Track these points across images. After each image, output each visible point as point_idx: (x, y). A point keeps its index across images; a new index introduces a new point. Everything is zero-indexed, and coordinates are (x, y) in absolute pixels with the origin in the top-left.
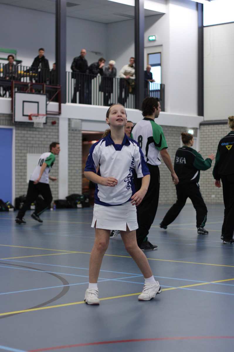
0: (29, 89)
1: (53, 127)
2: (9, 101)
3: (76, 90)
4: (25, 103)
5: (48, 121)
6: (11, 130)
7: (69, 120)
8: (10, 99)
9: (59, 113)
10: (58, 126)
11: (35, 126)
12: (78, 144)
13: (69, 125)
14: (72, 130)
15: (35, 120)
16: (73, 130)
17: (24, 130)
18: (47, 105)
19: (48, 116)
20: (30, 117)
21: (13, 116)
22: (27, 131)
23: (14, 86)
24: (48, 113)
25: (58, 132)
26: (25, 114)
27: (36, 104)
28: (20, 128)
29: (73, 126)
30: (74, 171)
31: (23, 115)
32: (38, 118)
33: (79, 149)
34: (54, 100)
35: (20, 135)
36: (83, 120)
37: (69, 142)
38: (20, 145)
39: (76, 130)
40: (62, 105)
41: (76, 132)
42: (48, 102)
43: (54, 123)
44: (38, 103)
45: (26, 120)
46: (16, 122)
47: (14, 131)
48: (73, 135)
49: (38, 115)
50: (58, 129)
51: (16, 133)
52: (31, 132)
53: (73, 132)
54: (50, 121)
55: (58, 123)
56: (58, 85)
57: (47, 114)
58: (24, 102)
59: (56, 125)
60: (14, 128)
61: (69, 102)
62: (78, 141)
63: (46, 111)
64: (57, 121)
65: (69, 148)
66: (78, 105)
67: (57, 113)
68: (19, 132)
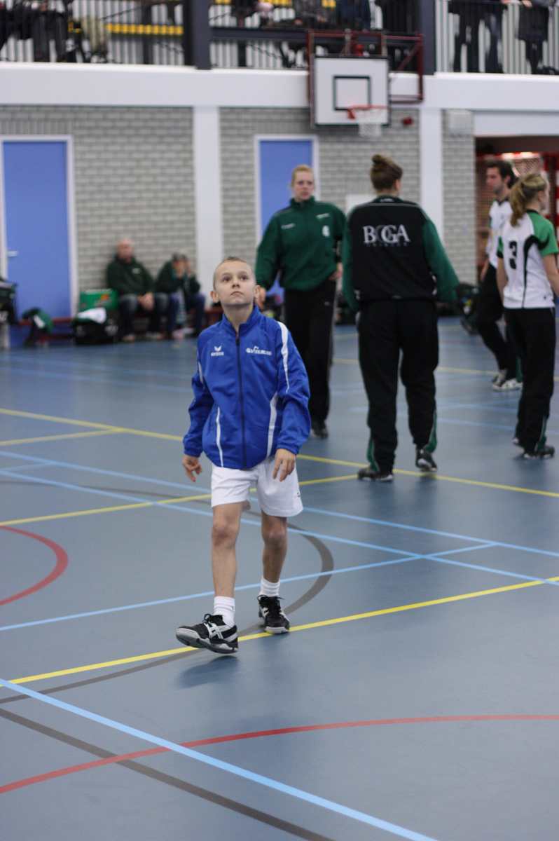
0: (347, 48)
1: (406, 132)
2: (300, 77)
3: (459, 41)
4: (340, 82)
5: (394, 118)
6: (309, 143)
7: (444, 112)
8: (304, 73)
9: (420, 98)
10: (417, 128)
11: (363, 132)
12: (465, 167)
13: (445, 124)
14: (449, 136)
15: (361, 119)
16: (453, 136)
17: (339, 142)
18: (389, 81)
19: (394, 106)
20: (350, 112)
21: (311, 111)
22: (346, 142)
23: (312, 42)
24: (393, 99)
25: (418, 142)
26: (340, 105)
27: (364, 82)
28: (330, 139)
29: (452, 125)
30: (457, 230)
31: (337, 109)
32: (368, 113)
33: (468, 178)
34: (407, 69)
35: (331, 154)
36: (475, 112)
37: (445, 164)
38: (329, 176)
39: (460, 136)
40: (427, 78)
41: (460, 140)
42: (392, 75)
43: (407, 122)
44: (367, 78)
45: (342, 119)
46: (319, 126)
47: (316, 147)
48: (454, 146)
49: (368, 108)
50: (417, 136)
51: (321, 150)
52: (355, 147)
53: (451, 140)
54: (398, 118)
55: (418, 122)
56: (416, 33)
57: (390, 102)
58: (337, 77)
59: (414, 125)
60: (314, 138)
61: (443, 70)
62: (466, 160)
63: (389, 96)
64: (414, 118)
65: (445, 178)
66: (464, 76)
67: (415, 99)
68: (327, 146)
